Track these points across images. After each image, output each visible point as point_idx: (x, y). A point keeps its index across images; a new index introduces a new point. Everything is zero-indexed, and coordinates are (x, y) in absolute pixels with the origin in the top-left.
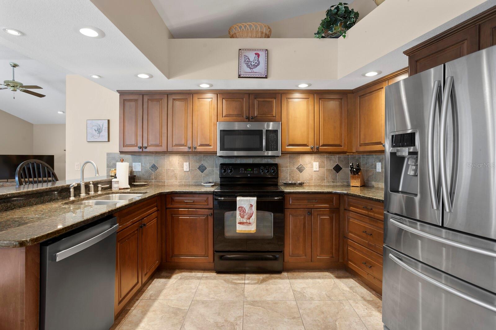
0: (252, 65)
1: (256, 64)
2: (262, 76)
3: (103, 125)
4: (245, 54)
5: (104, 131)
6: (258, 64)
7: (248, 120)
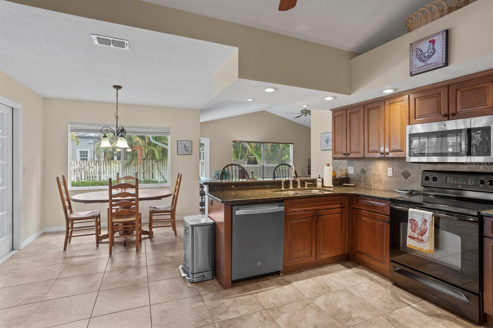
0: (425, 57)
1: (431, 54)
3: (329, 137)
4: (416, 47)
5: (330, 141)
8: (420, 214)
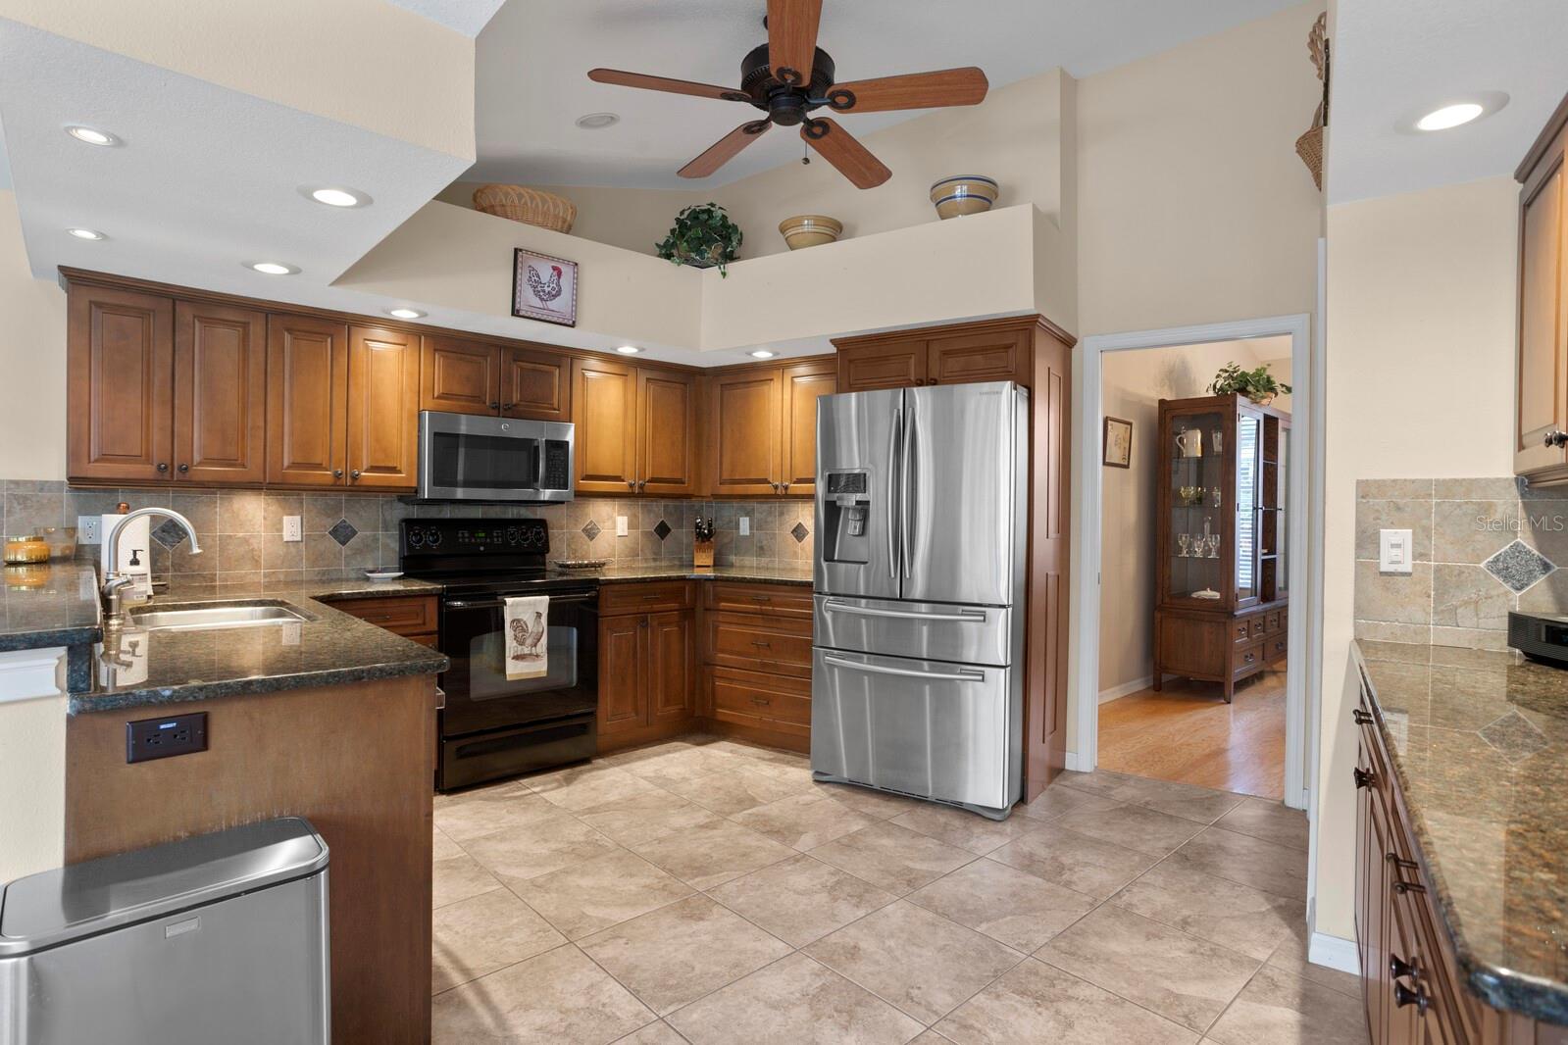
0: (544, 291)
1: (554, 293)
2: (565, 321)
4: (530, 264)
6: (559, 293)
7: (495, 412)
8: (529, 604)
